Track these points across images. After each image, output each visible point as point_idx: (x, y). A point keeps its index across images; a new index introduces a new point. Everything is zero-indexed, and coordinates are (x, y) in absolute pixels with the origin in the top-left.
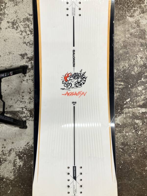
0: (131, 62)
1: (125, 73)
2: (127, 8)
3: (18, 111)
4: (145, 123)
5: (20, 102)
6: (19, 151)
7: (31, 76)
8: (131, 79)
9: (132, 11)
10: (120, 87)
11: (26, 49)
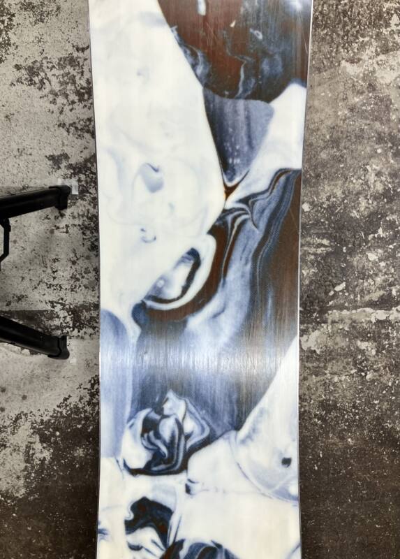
0: (352, 186)
1: (332, 213)
2: (343, 39)
3: (42, 312)
4: (384, 349)
5: (46, 287)
6: (42, 420)
7: (77, 216)
8: (349, 230)
9: (356, 45)
10: (319, 251)
11: (66, 143)
